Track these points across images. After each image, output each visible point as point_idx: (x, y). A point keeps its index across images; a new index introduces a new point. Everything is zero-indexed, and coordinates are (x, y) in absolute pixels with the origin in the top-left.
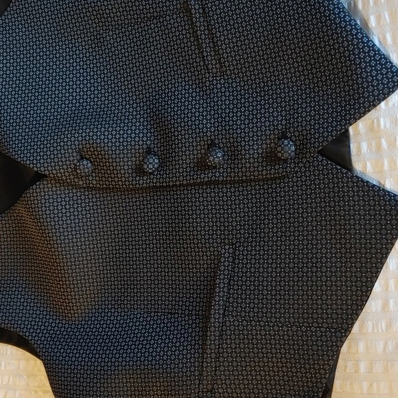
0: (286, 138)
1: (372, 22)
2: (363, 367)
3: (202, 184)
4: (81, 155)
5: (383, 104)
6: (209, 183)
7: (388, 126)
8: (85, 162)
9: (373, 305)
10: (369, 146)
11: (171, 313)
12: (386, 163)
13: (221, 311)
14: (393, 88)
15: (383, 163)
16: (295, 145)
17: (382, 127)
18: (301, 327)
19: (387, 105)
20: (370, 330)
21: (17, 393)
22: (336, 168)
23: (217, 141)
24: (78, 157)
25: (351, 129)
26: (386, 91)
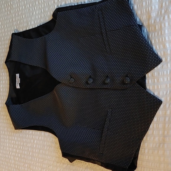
0: (127, 77)
1: (153, 42)
2: (146, 151)
3: (104, 89)
4: (71, 77)
5: (156, 68)
6: (106, 89)
7: (157, 75)
8: (72, 79)
9: (149, 132)
10: (152, 81)
11: (94, 128)
12: (156, 86)
13: (107, 129)
14: (158, 64)
15: (155, 87)
16: (130, 79)
17: (155, 75)
18: (128, 137)
19: (157, 68)
20: (149, 140)
21: (52, 148)
22: (141, 88)
23: (108, 76)
24: (70, 77)
25: (147, 75)
26: (156, 65)
